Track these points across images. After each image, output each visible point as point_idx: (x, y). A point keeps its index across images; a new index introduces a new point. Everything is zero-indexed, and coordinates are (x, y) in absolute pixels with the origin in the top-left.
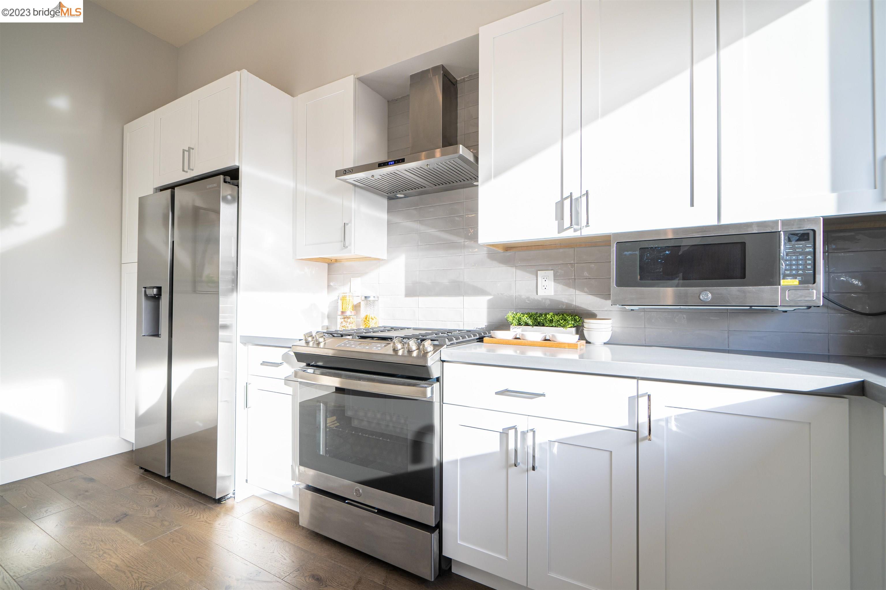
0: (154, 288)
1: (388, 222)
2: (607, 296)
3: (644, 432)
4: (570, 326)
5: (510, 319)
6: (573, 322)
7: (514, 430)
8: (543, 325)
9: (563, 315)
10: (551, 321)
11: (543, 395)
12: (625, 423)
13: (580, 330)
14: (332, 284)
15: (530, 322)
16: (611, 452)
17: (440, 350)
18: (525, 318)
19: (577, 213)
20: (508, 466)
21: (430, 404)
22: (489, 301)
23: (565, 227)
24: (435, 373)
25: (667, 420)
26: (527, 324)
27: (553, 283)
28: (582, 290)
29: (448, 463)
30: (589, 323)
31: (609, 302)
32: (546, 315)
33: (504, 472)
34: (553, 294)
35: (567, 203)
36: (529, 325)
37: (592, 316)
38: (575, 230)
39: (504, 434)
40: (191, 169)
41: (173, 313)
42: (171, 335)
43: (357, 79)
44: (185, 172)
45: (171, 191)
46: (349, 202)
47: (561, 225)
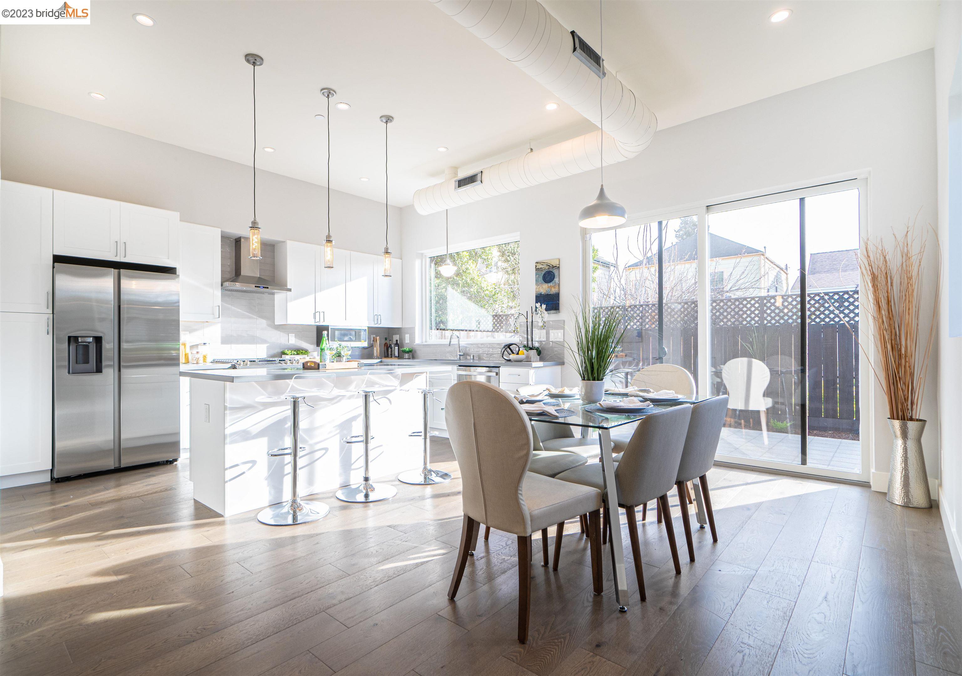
22: (268, 346)
27: (294, 338)
28: (304, 342)
34: (294, 342)
38: (319, 323)
40: (125, 257)
41: (121, 356)
42: (119, 370)
43: (222, 231)
44: (116, 256)
45: (116, 271)
46: (218, 293)
47: (315, 321)
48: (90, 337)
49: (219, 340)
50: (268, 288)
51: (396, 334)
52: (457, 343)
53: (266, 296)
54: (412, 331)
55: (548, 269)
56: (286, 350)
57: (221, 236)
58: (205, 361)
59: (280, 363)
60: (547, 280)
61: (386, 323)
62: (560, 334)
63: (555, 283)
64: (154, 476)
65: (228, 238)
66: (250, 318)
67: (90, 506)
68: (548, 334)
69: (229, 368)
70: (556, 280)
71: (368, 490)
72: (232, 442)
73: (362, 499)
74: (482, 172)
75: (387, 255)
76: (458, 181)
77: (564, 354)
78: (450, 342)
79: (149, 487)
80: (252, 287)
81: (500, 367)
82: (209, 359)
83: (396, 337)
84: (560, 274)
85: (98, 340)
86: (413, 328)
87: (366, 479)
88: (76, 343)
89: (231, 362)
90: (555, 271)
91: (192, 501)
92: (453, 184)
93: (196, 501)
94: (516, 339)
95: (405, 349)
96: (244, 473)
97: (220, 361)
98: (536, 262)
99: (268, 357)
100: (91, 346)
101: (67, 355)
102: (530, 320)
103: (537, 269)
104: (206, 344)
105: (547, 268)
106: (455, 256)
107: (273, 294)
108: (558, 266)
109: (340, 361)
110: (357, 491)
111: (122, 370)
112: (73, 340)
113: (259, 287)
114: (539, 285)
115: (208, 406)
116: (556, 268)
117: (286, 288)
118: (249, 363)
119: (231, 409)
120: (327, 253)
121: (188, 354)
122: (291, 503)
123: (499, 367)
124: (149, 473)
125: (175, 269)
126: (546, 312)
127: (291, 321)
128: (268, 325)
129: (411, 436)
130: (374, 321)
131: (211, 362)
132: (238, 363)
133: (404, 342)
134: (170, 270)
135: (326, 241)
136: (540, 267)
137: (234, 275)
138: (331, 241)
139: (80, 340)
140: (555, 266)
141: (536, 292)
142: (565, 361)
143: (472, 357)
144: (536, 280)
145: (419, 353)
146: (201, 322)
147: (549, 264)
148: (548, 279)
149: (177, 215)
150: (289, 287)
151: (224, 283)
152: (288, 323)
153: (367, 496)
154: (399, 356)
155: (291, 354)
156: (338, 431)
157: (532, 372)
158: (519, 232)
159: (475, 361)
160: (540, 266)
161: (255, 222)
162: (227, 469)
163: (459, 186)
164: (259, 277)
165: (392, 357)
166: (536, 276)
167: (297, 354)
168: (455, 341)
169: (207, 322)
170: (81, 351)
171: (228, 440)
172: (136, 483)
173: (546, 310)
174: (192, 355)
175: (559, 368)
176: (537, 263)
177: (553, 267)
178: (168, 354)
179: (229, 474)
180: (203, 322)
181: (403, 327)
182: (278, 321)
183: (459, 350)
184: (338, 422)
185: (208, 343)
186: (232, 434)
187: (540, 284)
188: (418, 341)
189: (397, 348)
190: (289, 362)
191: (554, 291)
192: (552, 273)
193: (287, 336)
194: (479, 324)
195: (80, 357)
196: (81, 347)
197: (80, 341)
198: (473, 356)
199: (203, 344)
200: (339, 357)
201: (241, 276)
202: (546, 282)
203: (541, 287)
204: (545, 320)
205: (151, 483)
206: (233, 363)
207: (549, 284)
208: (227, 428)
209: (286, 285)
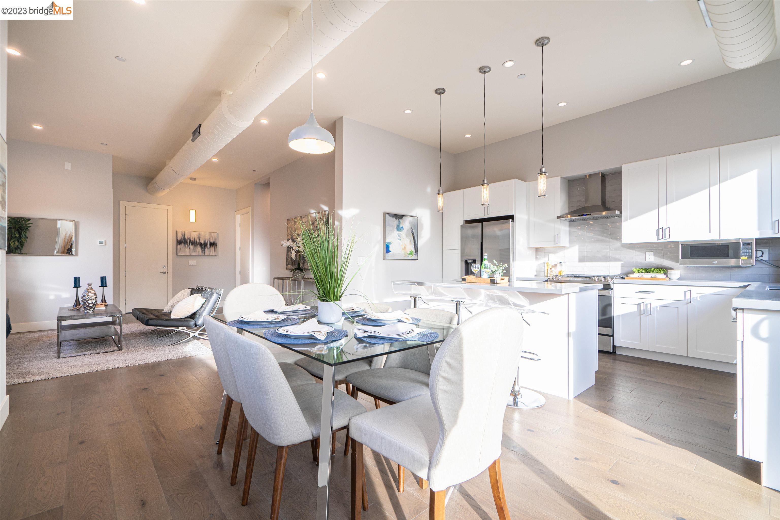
0: (471, 260)
1: (569, 231)
2: (677, 262)
3: (689, 301)
4: (662, 273)
5: (635, 271)
6: (663, 271)
7: (643, 303)
8: (649, 273)
9: (658, 269)
10: (653, 271)
11: (654, 292)
12: (682, 299)
13: (666, 273)
14: (538, 257)
15: (644, 271)
16: (678, 307)
17: (613, 280)
18: (641, 270)
19: (665, 234)
20: (640, 315)
21: (611, 296)
22: (622, 264)
23: (660, 239)
24: (612, 287)
25: (697, 297)
26: (642, 272)
27: (653, 257)
28: (667, 260)
29: (616, 316)
30: (669, 272)
31: (678, 264)
32: (651, 269)
33: (639, 317)
34: (653, 261)
35: (661, 230)
36: (643, 273)
37: (672, 269)
38: (664, 240)
39: (639, 305)
40: (488, 215)
43: (561, 178)
45: (481, 223)
47: (658, 238)
49: (577, 259)
50: (590, 214)
125: (513, 215)
130: (773, 229)
139: (468, 261)
193: (643, 254)
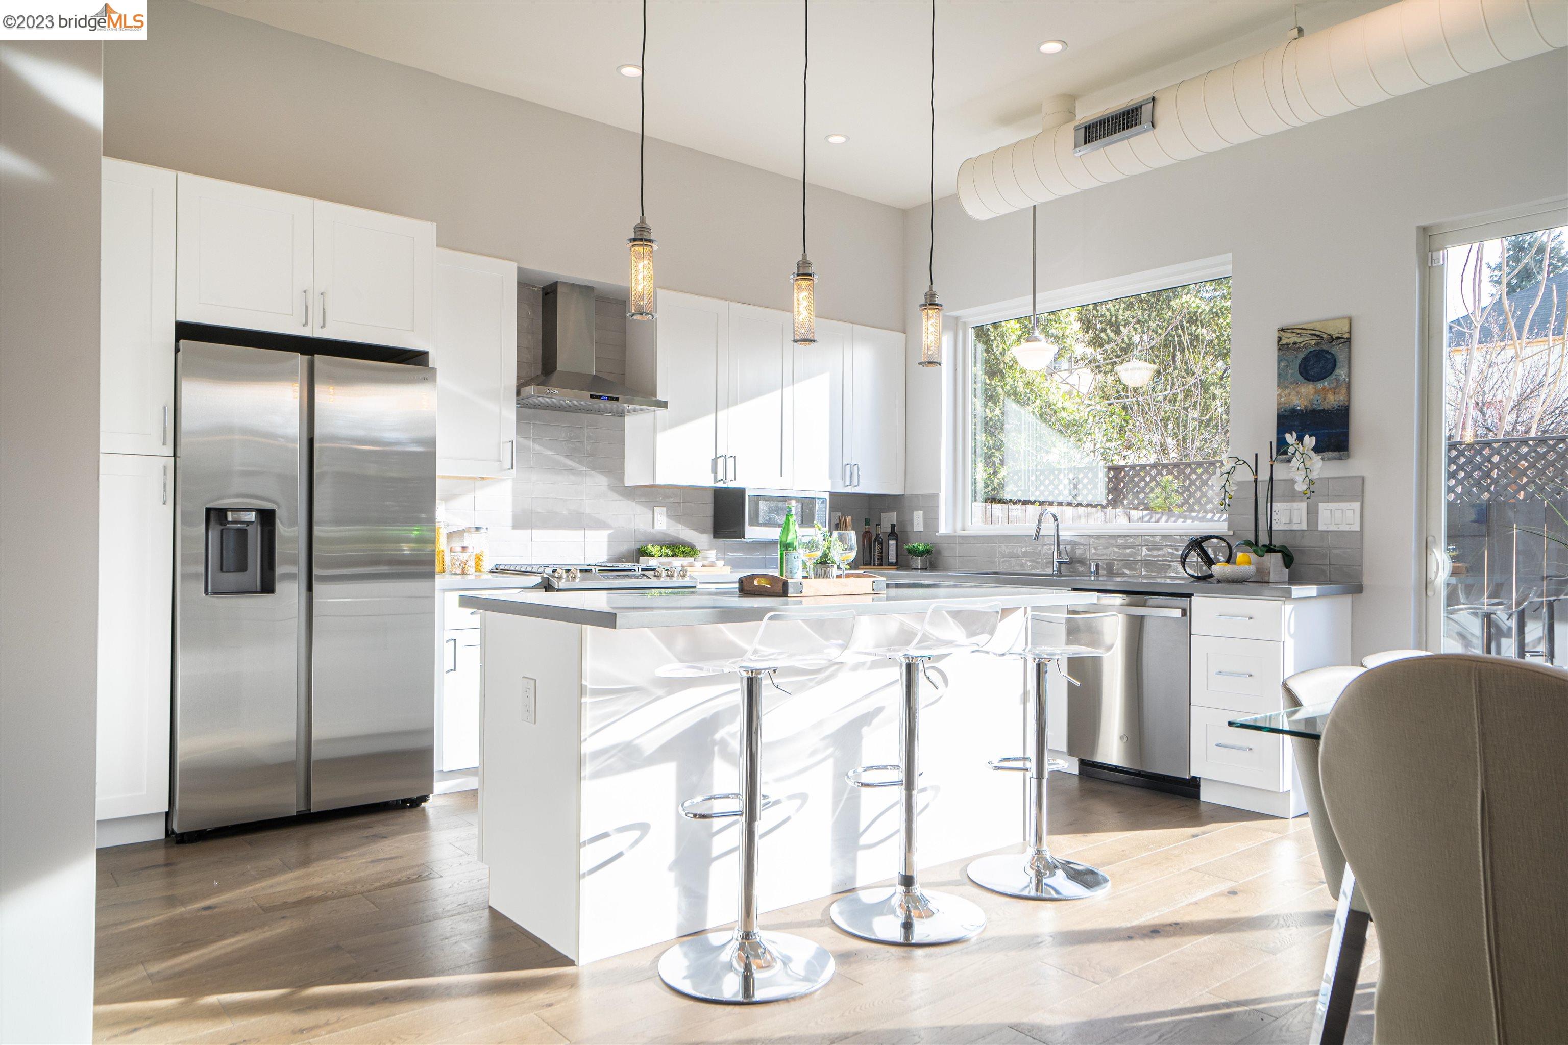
2: (703, 531)
19: (727, 469)
22: (609, 535)
23: (718, 479)
27: (667, 519)
28: (687, 527)
34: (665, 528)
35: (720, 462)
38: (724, 483)
40: (323, 326)
41: (315, 553)
42: (310, 588)
43: (519, 269)
44: (304, 325)
45: (306, 358)
46: (510, 413)
47: (715, 477)
48: (250, 510)
49: (509, 522)
50: (617, 399)
51: (889, 509)
52: (1052, 533)
53: (606, 419)
54: (929, 503)
55: (1317, 344)
56: (650, 546)
57: (518, 283)
58: (478, 568)
59: (644, 575)
60: (1312, 373)
61: (868, 486)
62: (1349, 514)
63: (1338, 380)
64: (384, 837)
65: (529, 285)
66: (573, 471)
67: (262, 912)
68: (1312, 513)
69: (536, 587)
70: (1341, 372)
71: (910, 912)
72: (596, 775)
73: (897, 935)
74: (1153, 99)
75: (930, 312)
76: (1086, 128)
77: (1361, 566)
78: (1038, 530)
79: (379, 868)
80: (582, 398)
81: (1192, 595)
82: (487, 565)
83: (889, 519)
84: (1352, 358)
85: (267, 517)
86: (935, 497)
87: (908, 881)
88: (221, 525)
89: (540, 571)
90: (1338, 351)
91: (486, 913)
92: (1068, 135)
93: (495, 915)
94: (1217, 524)
95: (916, 545)
96: (620, 855)
97: (512, 568)
98: (1279, 326)
99: (609, 561)
100: (250, 529)
101: (204, 551)
102: (1264, 476)
103: (1282, 347)
104: (482, 531)
105: (1313, 343)
106: (988, 330)
107: (622, 414)
108: (1346, 336)
109: (826, 575)
110: (881, 908)
111: (316, 586)
112: (216, 516)
113: (599, 397)
114: (1287, 387)
115: (533, 682)
116: (1341, 341)
117: (654, 398)
118: (579, 575)
119: (597, 692)
120: (799, 305)
121: (443, 551)
122: (739, 939)
123: (1190, 595)
124: (370, 830)
125: (426, 353)
126: (1316, 458)
127: (664, 477)
128: (613, 488)
129: (999, 768)
130: (843, 478)
131: (491, 572)
132: (556, 575)
133: (909, 529)
134: (417, 356)
135: (798, 275)
136: (1291, 341)
137: (539, 372)
138: (810, 275)
139: (229, 514)
140: (1338, 338)
141: (1279, 404)
142: (1366, 581)
143: (1093, 569)
144: (1279, 375)
145: (948, 555)
146: (470, 478)
147: (1318, 333)
148: (1316, 370)
149: (428, 230)
150: (660, 397)
151: (523, 389)
152: (660, 481)
153: (908, 926)
154: (897, 564)
155: (659, 553)
156: (831, 750)
157: (1288, 608)
158: (1231, 254)
159: (1100, 578)
160: (1290, 339)
161: (644, 225)
162: (585, 844)
163: (1087, 141)
164: (595, 376)
165: (881, 565)
166: (1279, 364)
167: (674, 555)
168: (1048, 528)
169: (482, 478)
170: (231, 543)
171: (587, 770)
172: (349, 854)
173: (1317, 449)
174: (453, 554)
175: (1347, 600)
176: (1283, 330)
177: (1332, 339)
178: (395, 550)
179: (590, 856)
180: (475, 478)
181: (908, 493)
182: (634, 476)
183: (1058, 549)
184: (832, 727)
185: (485, 527)
186: (597, 754)
187: (1292, 384)
188: (944, 528)
189: (892, 543)
190: (664, 573)
191: (1332, 401)
192: (1329, 356)
193: (651, 512)
194: (1075, 487)
195: (230, 556)
196: (232, 533)
197: (230, 519)
198: (1097, 566)
199: (474, 529)
200: (823, 566)
201: (556, 374)
202: (1309, 380)
203: (1293, 393)
204: (1314, 475)
205: (382, 855)
206: (545, 576)
207: (1320, 385)
208: (586, 740)
209: (653, 393)
